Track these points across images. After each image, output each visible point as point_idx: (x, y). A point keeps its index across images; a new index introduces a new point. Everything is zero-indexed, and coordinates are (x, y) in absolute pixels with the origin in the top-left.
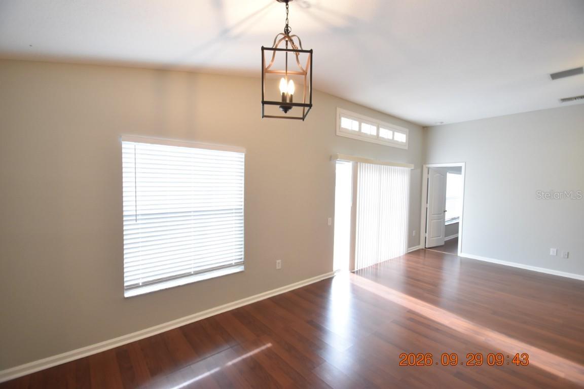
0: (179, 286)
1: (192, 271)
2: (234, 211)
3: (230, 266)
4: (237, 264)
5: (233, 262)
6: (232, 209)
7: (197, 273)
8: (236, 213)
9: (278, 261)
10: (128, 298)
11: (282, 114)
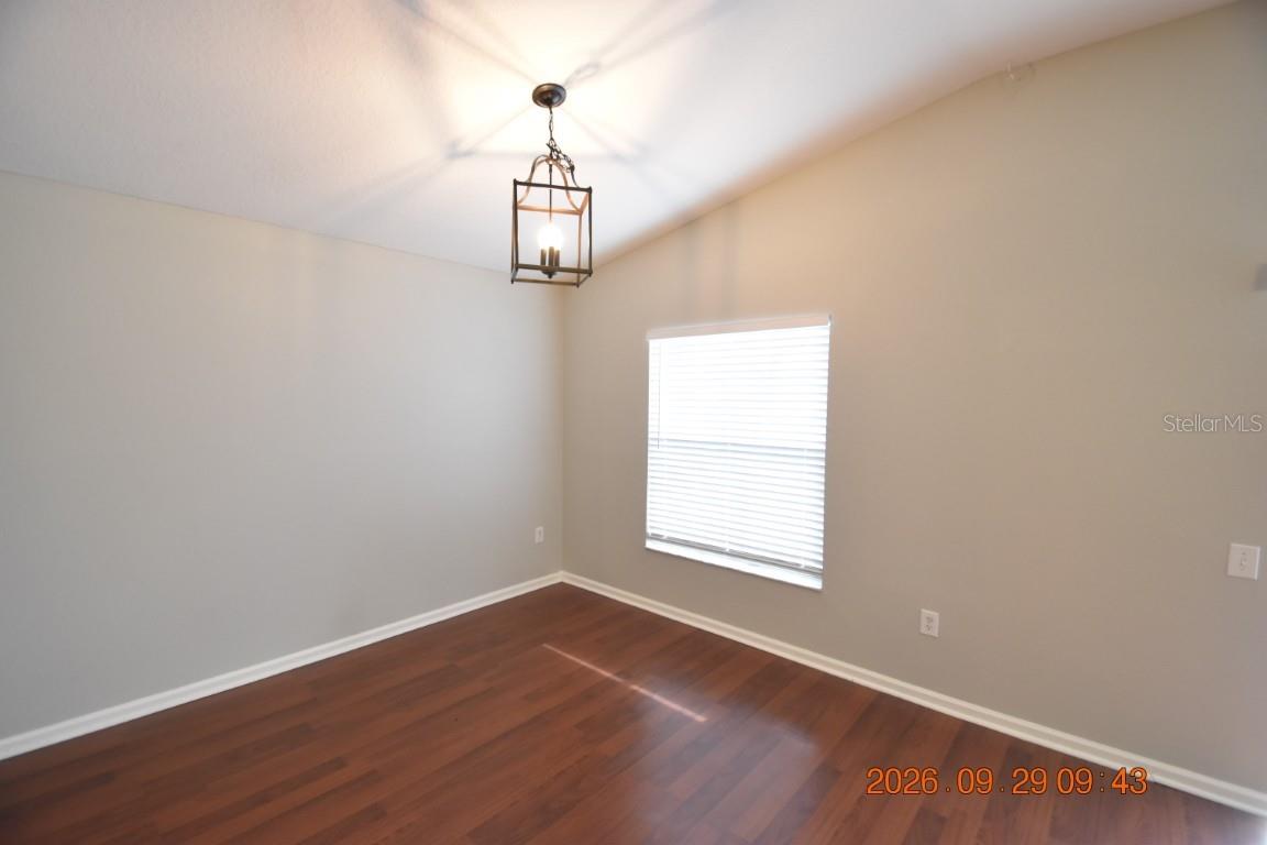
0: (701, 563)
1: (728, 547)
2: (806, 454)
3: (794, 567)
4: (808, 571)
5: (804, 563)
6: (802, 450)
7: (733, 555)
8: (808, 458)
9: (926, 612)
10: (648, 550)
11: (545, 277)
